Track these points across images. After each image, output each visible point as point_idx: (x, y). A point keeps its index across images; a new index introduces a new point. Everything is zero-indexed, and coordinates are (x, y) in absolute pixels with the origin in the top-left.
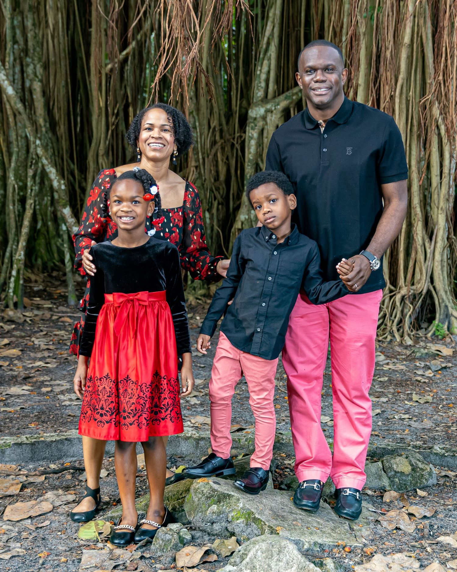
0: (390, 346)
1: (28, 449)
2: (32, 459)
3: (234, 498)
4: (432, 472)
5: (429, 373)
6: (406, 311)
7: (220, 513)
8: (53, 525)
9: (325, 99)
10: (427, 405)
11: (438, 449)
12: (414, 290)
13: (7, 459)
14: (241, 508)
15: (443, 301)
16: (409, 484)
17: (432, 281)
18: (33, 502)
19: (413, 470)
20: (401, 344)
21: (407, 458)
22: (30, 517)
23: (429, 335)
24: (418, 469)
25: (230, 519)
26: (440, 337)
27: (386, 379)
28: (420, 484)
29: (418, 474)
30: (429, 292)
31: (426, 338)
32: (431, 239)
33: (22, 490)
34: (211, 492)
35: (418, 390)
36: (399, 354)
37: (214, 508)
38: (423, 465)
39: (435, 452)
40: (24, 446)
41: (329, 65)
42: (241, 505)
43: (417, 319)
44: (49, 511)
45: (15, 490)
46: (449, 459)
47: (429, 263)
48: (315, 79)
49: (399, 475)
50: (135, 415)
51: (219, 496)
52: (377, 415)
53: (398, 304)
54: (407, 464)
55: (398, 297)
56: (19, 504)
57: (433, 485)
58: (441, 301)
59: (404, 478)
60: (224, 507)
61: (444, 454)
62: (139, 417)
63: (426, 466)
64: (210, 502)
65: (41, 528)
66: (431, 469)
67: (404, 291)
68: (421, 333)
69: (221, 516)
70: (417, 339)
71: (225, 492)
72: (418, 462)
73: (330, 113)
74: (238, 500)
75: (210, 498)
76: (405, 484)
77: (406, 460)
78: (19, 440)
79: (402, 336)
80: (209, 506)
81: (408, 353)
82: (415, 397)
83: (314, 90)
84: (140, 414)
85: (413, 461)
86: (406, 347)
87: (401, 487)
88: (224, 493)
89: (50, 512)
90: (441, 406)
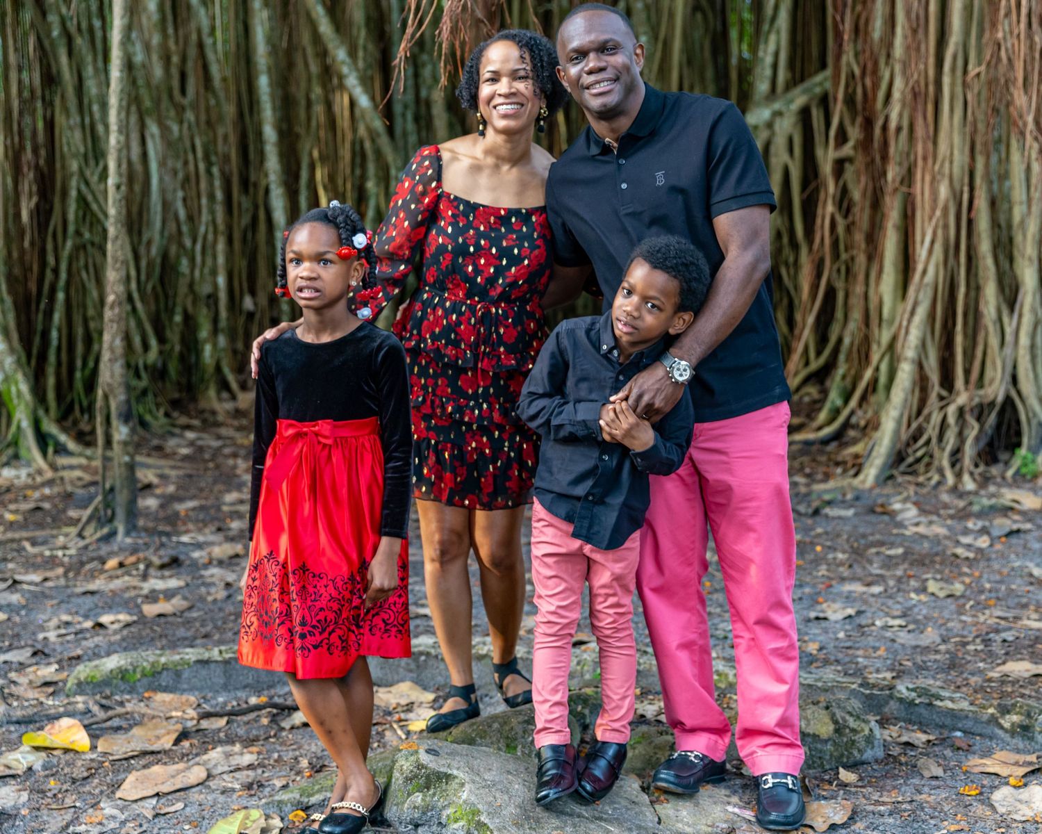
0: (933, 492)
1: (219, 670)
2: (225, 687)
3: (456, 781)
4: (874, 737)
5: (983, 542)
6: (966, 432)
7: (426, 809)
8: (188, 809)
9: (612, 99)
10: (949, 600)
11: (904, 691)
12: (980, 397)
13: (185, 686)
14: (465, 802)
15: (1035, 415)
16: (828, 757)
17: (1014, 380)
18: (181, 766)
19: (837, 731)
20: (954, 490)
21: (827, 708)
22: (157, 794)
23: (1010, 473)
24: (847, 731)
25: (444, 820)
26: (1029, 477)
27: (900, 551)
28: (848, 758)
29: (845, 740)
30: (1008, 401)
31: (1004, 478)
32: (1012, 309)
33: (177, 742)
34: (415, 770)
35: (947, 571)
36: (946, 506)
37: (418, 798)
38: (858, 723)
39: (898, 695)
40: (213, 666)
41: (606, 42)
42: (465, 796)
43: (990, 444)
44: (196, 782)
45: (167, 743)
46: (922, 710)
47: (1008, 350)
48: (586, 69)
49: (810, 740)
50: (324, 631)
51: (428, 777)
52: (845, 618)
53: (951, 420)
54: (827, 720)
55: (952, 410)
56: (156, 769)
57: (876, 761)
58: (1031, 415)
59: (819, 746)
60: (436, 798)
61: (913, 700)
62: (330, 634)
63: (863, 725)
64: (410, 787)
65: (164, 815)
66: (871, 730)
67: (962, 399)
68: (995, 470)
69: (429, 814)
70: (985, 481)
71: (442, 770)
72: (848, 717)
73: (624, 123)
74: (462, 785)
75: (411, 779)
76: (820, 758)
77: (824, 712)
78: (206, 656)
79: (959, 475)
80: (409, 795)
81: (961, 504)
82: (932, 586)
83: (588, 88)
84: (331, 627)
85: (839, 714)
86: (961, 495)
87: (814, 762)
88: (438, 772)
89: (198, 785)
90: (972, 603)
